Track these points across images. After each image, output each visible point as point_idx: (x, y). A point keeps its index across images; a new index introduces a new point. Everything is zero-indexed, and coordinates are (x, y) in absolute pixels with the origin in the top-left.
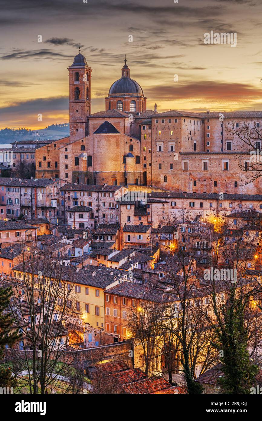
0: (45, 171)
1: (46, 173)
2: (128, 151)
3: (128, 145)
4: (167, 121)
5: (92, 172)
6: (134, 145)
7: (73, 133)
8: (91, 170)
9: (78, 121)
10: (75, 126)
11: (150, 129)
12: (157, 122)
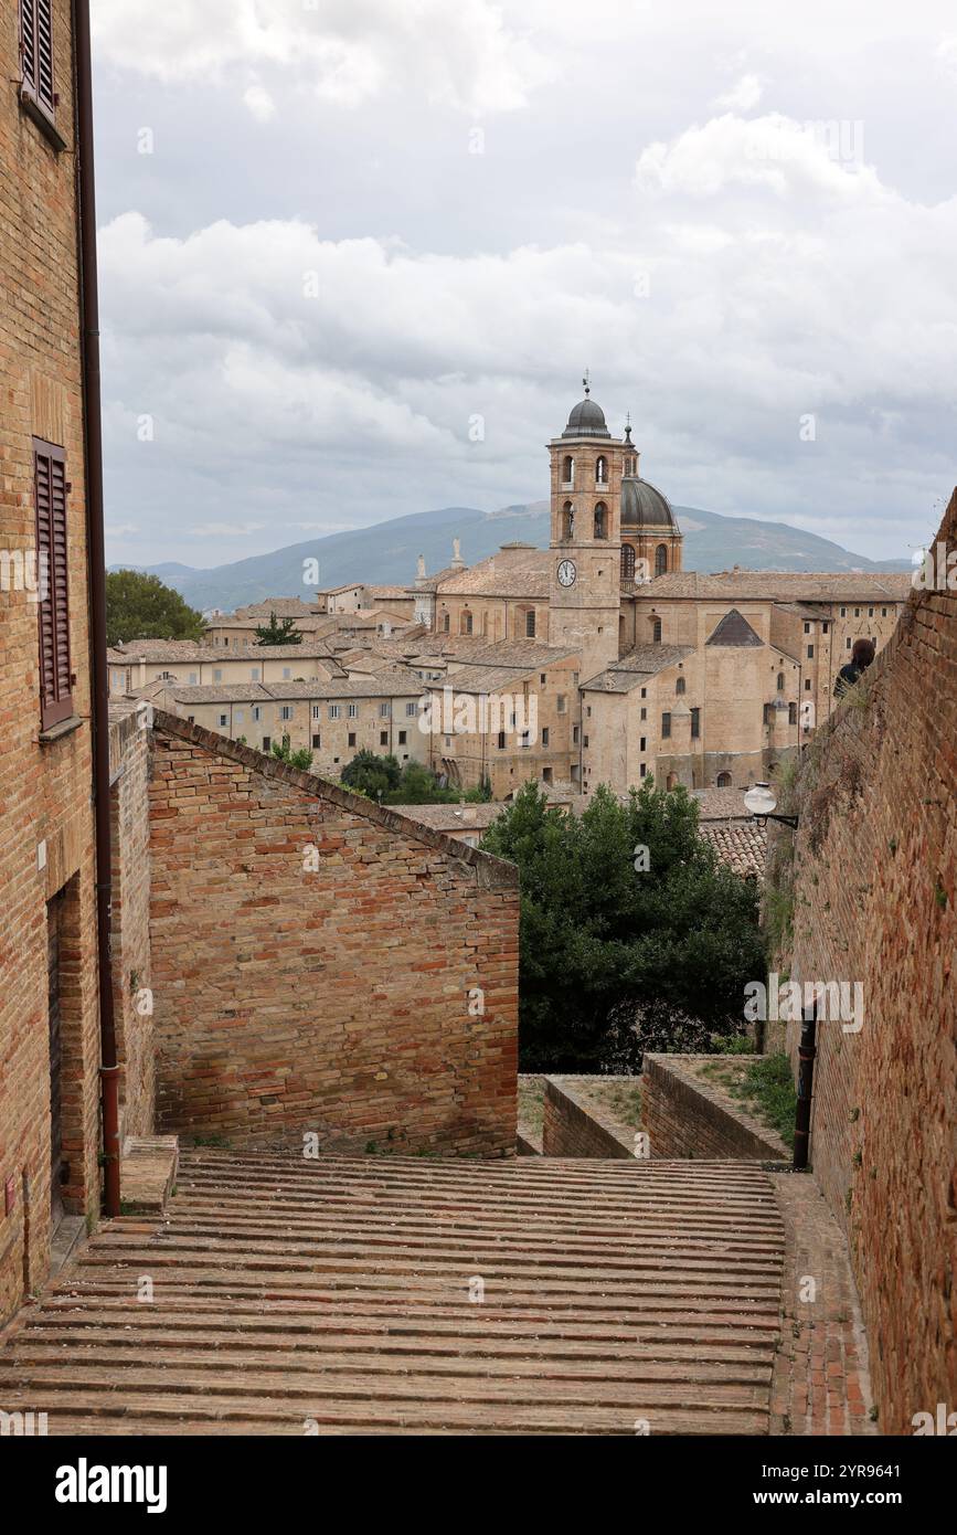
0: (514, 760)
1: (520, 764)
2: (772, 693)
3: (776, 675)
4: (864, 612)
5: (699, 756)
6: (786, 675)
7: (590, 638)
8: (699, 748)
9: (604, 604)
10: (597, 617)
11: (825, 631)
12: (843, 615)
